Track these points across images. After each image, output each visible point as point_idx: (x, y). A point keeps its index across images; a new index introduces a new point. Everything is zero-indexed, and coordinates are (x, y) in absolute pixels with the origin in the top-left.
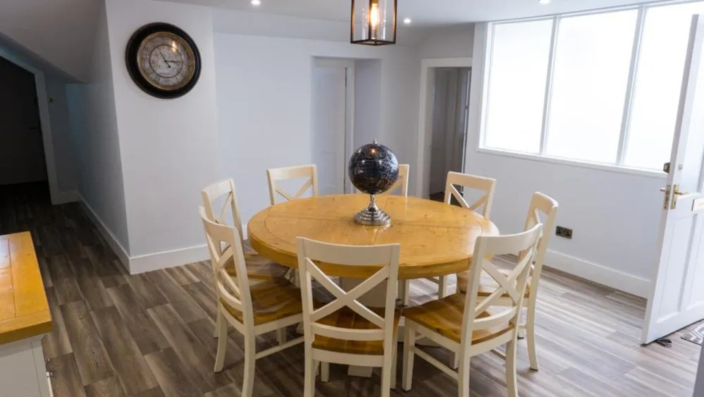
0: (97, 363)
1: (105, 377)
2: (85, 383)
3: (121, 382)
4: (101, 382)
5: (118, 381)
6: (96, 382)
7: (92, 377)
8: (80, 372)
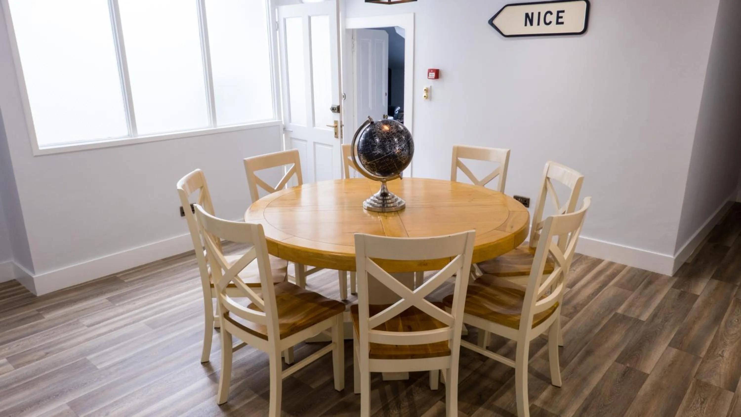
0: (702, 403)
1: (707, 385)
2: (730, 395)
3: (696, 370)
4: (714, 382)
5: (697, 373)
6: (720, 388)
7: (719, 395)
8: (728, 409)
